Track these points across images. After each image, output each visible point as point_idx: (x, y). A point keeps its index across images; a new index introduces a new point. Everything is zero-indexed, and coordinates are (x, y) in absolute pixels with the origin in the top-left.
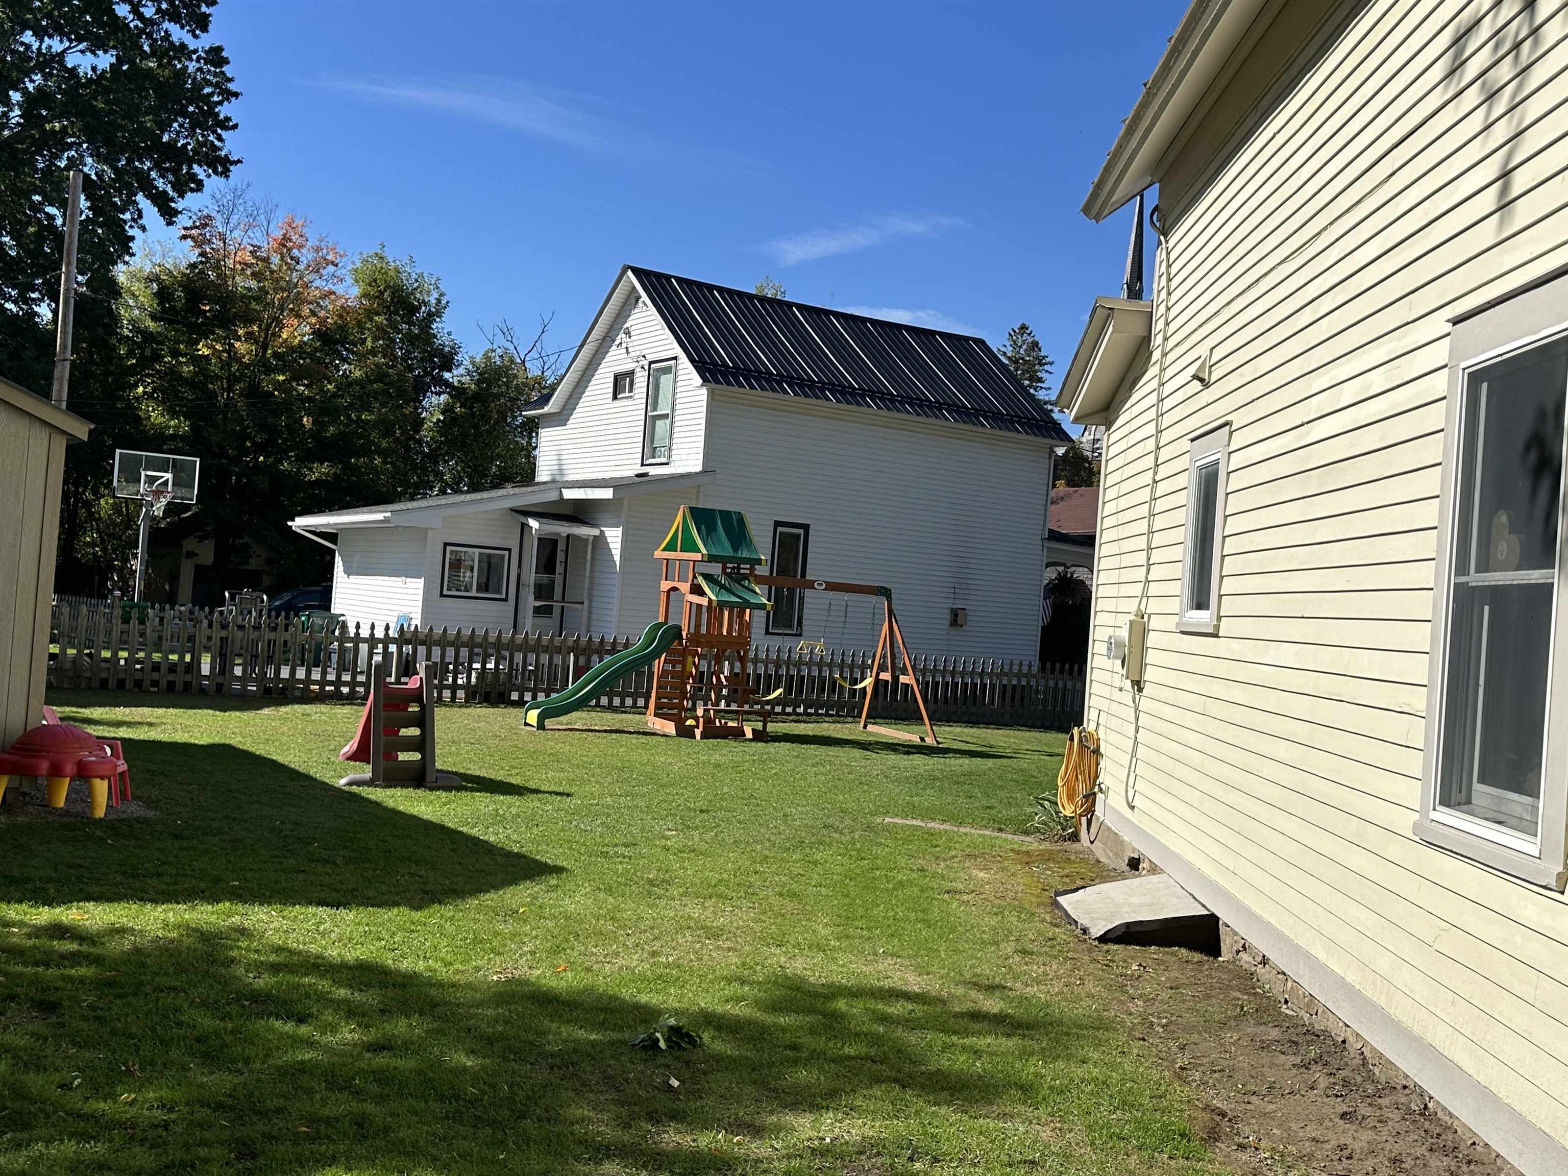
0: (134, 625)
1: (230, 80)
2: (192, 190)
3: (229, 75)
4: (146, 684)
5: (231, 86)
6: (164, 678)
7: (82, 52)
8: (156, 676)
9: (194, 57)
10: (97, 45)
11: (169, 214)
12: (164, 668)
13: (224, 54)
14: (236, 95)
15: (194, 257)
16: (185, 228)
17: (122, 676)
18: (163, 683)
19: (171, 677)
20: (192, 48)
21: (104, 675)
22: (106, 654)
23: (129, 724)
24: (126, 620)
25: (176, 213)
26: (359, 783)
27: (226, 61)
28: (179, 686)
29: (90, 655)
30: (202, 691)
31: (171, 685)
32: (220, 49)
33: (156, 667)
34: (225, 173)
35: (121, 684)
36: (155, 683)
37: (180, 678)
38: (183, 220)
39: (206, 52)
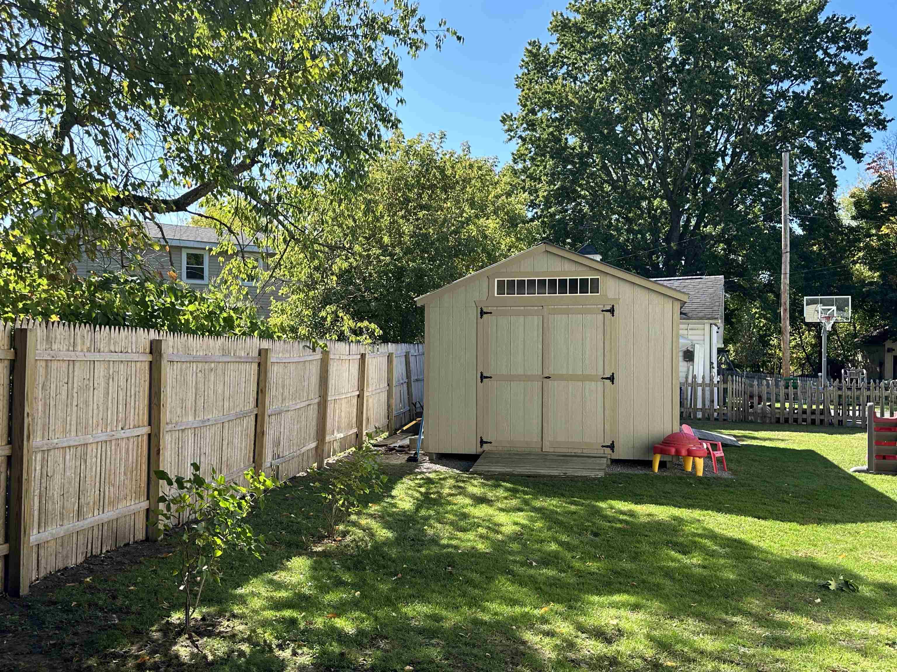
0: (791, 390)
1: (879, 74)
2: (866, 142)
3: (878, 72)
4: (800, 420)
5: (880, 78)
6: (809, 417)
7: (798, 85)
8: (804, 416)
9: (857, 68)
10: (805, 77)
11: (858, 156)
12: (808, 412)
13: (874, 61)
14: (884, 81)
15: (875, 178)
16: (869, 164)
17: (786, 416)
18: (809, 421)
19: (813, 417)
20: (854, 63)
21: (777, 416)
22: (778, 405)
23: (770, 439)
24: (787, 387)
25: (863, 155)
26: (859, 471)
27: (876, 64)
28: (818, 422)
29: (769, 406)
30: (831, 424)
31: (813, 422)
32: (871, 59)
33: (804, 412)
34: (884, 128)
35: (786, 421)
36: (804, 420)
37: (818, 417)
38: (867, 159)
39: (864, 63)
